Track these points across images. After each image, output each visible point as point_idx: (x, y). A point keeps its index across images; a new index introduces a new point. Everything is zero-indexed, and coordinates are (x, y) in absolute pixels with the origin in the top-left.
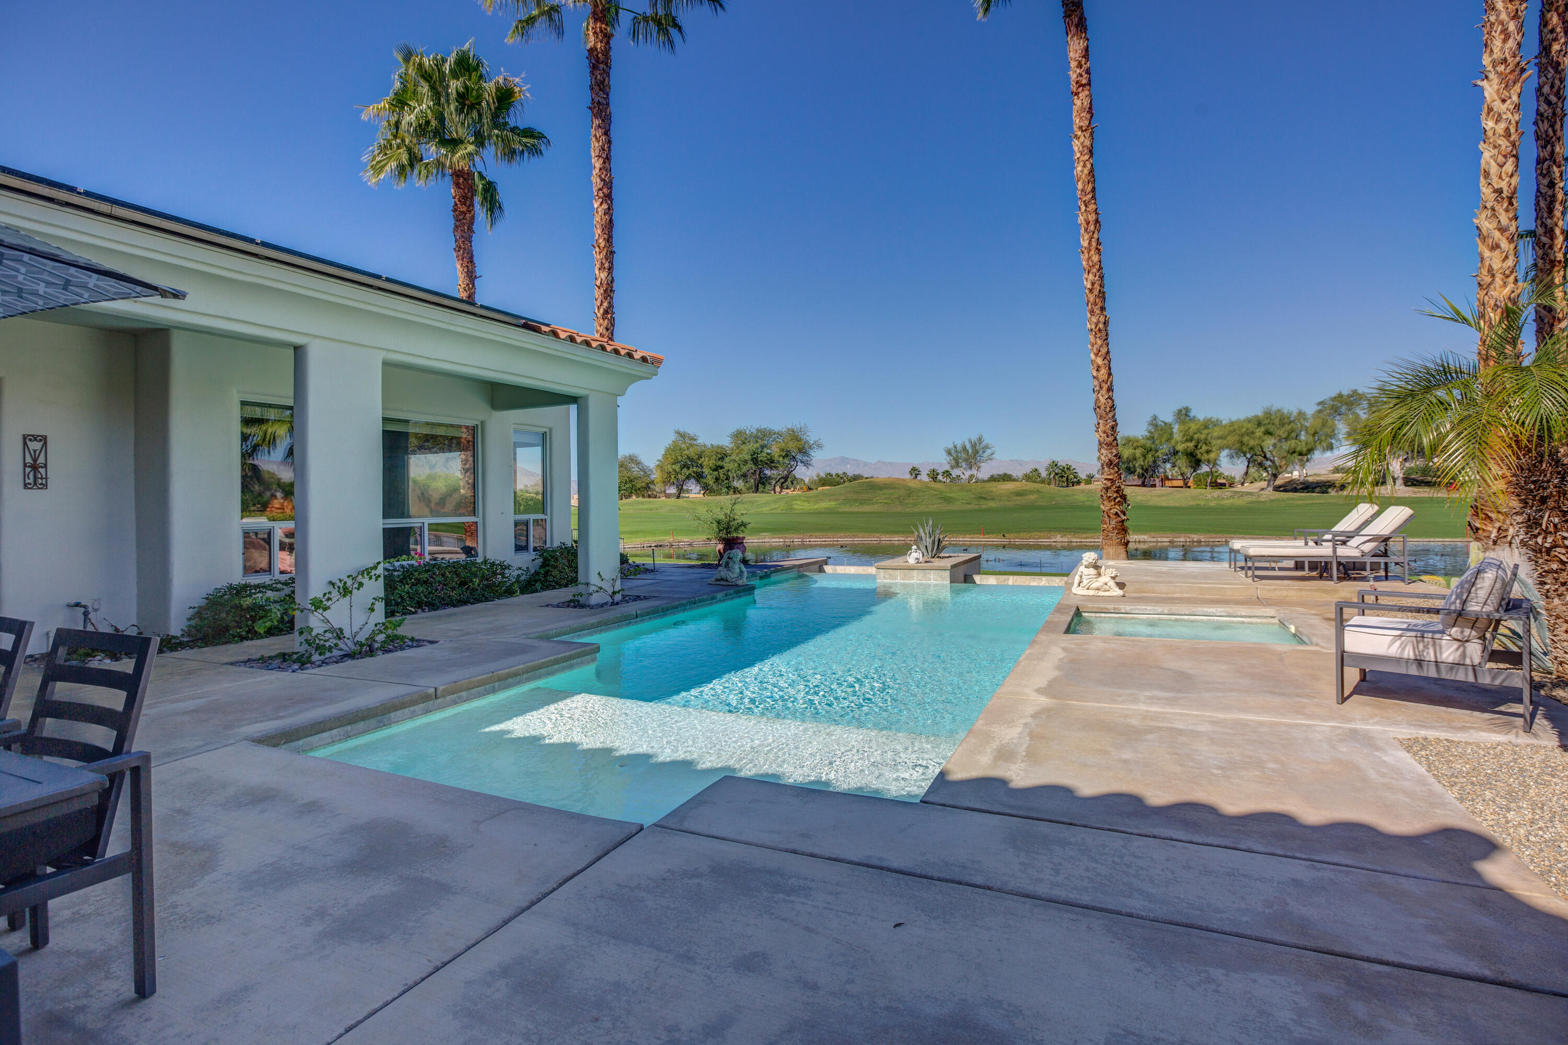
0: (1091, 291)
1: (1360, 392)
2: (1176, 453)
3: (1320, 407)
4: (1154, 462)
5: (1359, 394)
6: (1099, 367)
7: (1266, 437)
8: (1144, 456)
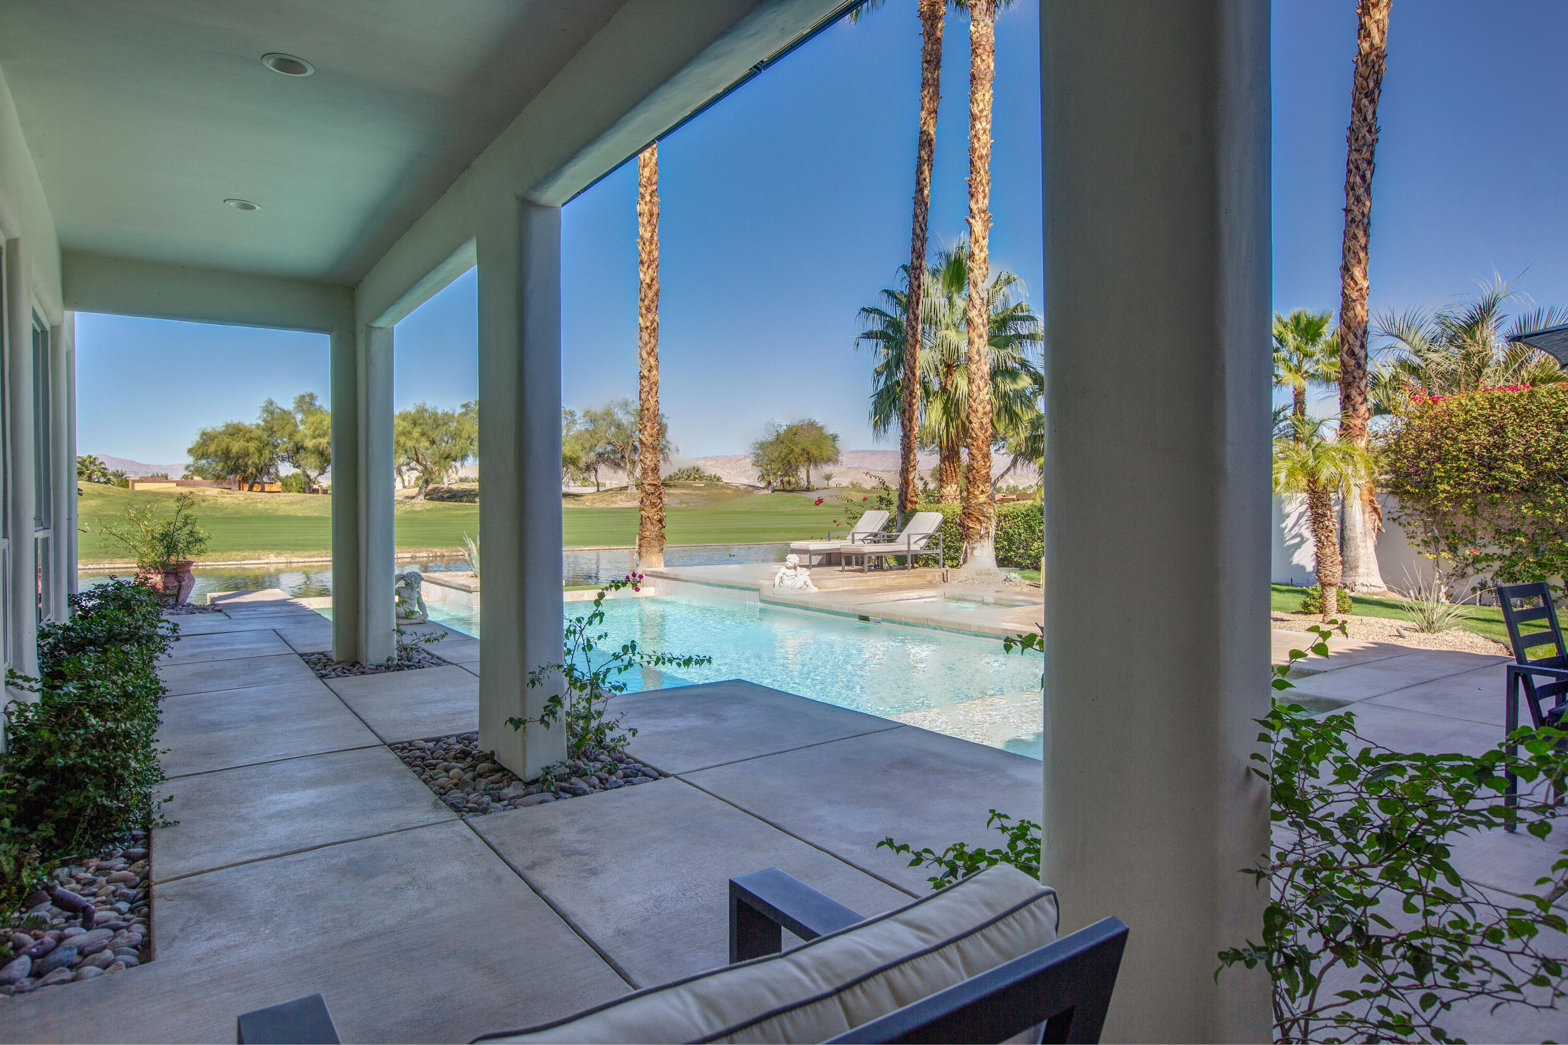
2: (299, 449)
3: (464, 410)
4: (271, 459)
7: (422, 438)
8: (260, 452)
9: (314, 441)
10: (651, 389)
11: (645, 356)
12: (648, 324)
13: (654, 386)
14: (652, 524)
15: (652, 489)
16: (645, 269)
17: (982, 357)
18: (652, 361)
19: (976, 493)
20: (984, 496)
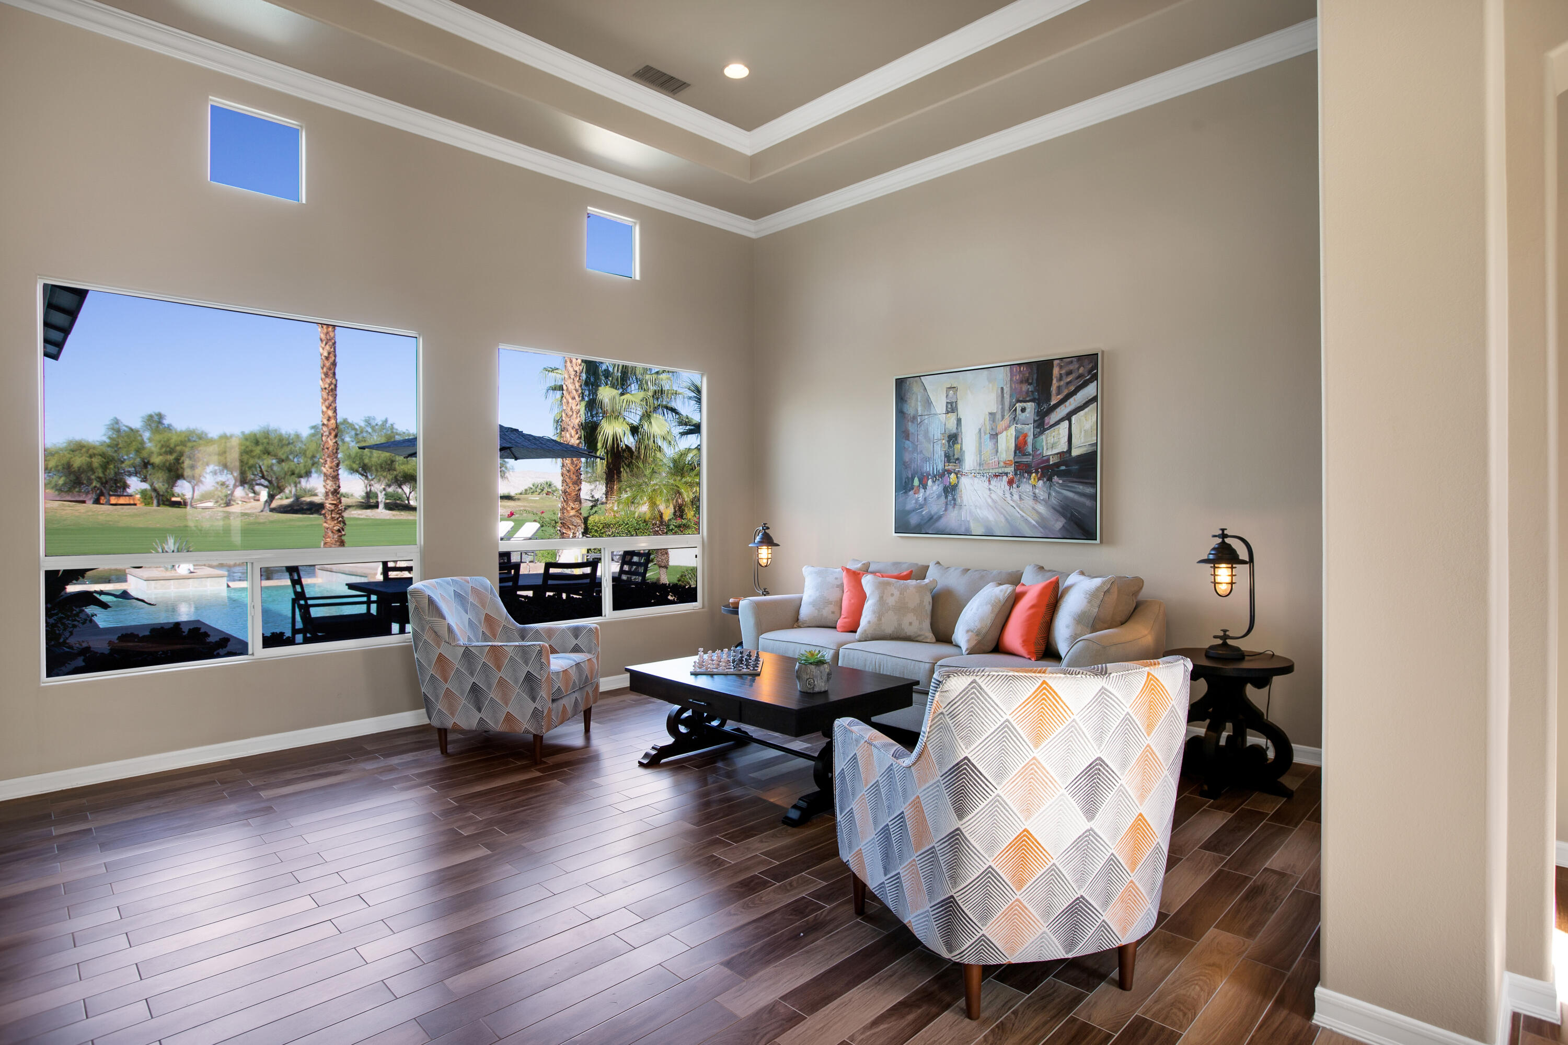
0: (327, 358)
1: (350, 421)
2: (146, 464)
3: (313, 431)
4: (118, 474)
5: (348, 423)
6: (329, 417)
7: (265, 456)
8: (103, 467)
9: (161, 457)
10: (330, 434)
11: (325, 409)
12: (327, 386)
13: (332, 431)
14: (332, 532)
15: (333, 507)
16: (323, 346)
17: (575, 413)
18: (330, 413)
19: (568, 509)
20: (574, 511)
